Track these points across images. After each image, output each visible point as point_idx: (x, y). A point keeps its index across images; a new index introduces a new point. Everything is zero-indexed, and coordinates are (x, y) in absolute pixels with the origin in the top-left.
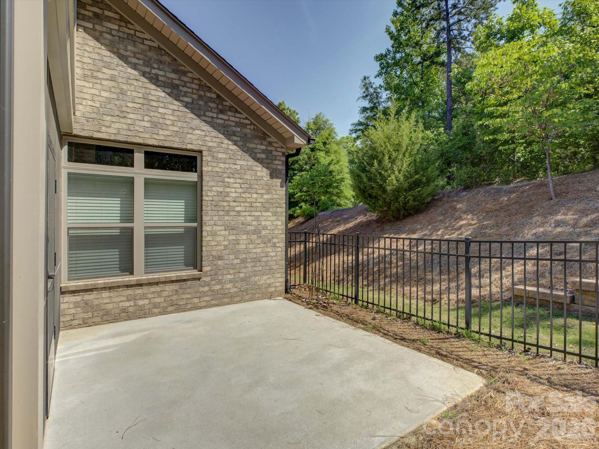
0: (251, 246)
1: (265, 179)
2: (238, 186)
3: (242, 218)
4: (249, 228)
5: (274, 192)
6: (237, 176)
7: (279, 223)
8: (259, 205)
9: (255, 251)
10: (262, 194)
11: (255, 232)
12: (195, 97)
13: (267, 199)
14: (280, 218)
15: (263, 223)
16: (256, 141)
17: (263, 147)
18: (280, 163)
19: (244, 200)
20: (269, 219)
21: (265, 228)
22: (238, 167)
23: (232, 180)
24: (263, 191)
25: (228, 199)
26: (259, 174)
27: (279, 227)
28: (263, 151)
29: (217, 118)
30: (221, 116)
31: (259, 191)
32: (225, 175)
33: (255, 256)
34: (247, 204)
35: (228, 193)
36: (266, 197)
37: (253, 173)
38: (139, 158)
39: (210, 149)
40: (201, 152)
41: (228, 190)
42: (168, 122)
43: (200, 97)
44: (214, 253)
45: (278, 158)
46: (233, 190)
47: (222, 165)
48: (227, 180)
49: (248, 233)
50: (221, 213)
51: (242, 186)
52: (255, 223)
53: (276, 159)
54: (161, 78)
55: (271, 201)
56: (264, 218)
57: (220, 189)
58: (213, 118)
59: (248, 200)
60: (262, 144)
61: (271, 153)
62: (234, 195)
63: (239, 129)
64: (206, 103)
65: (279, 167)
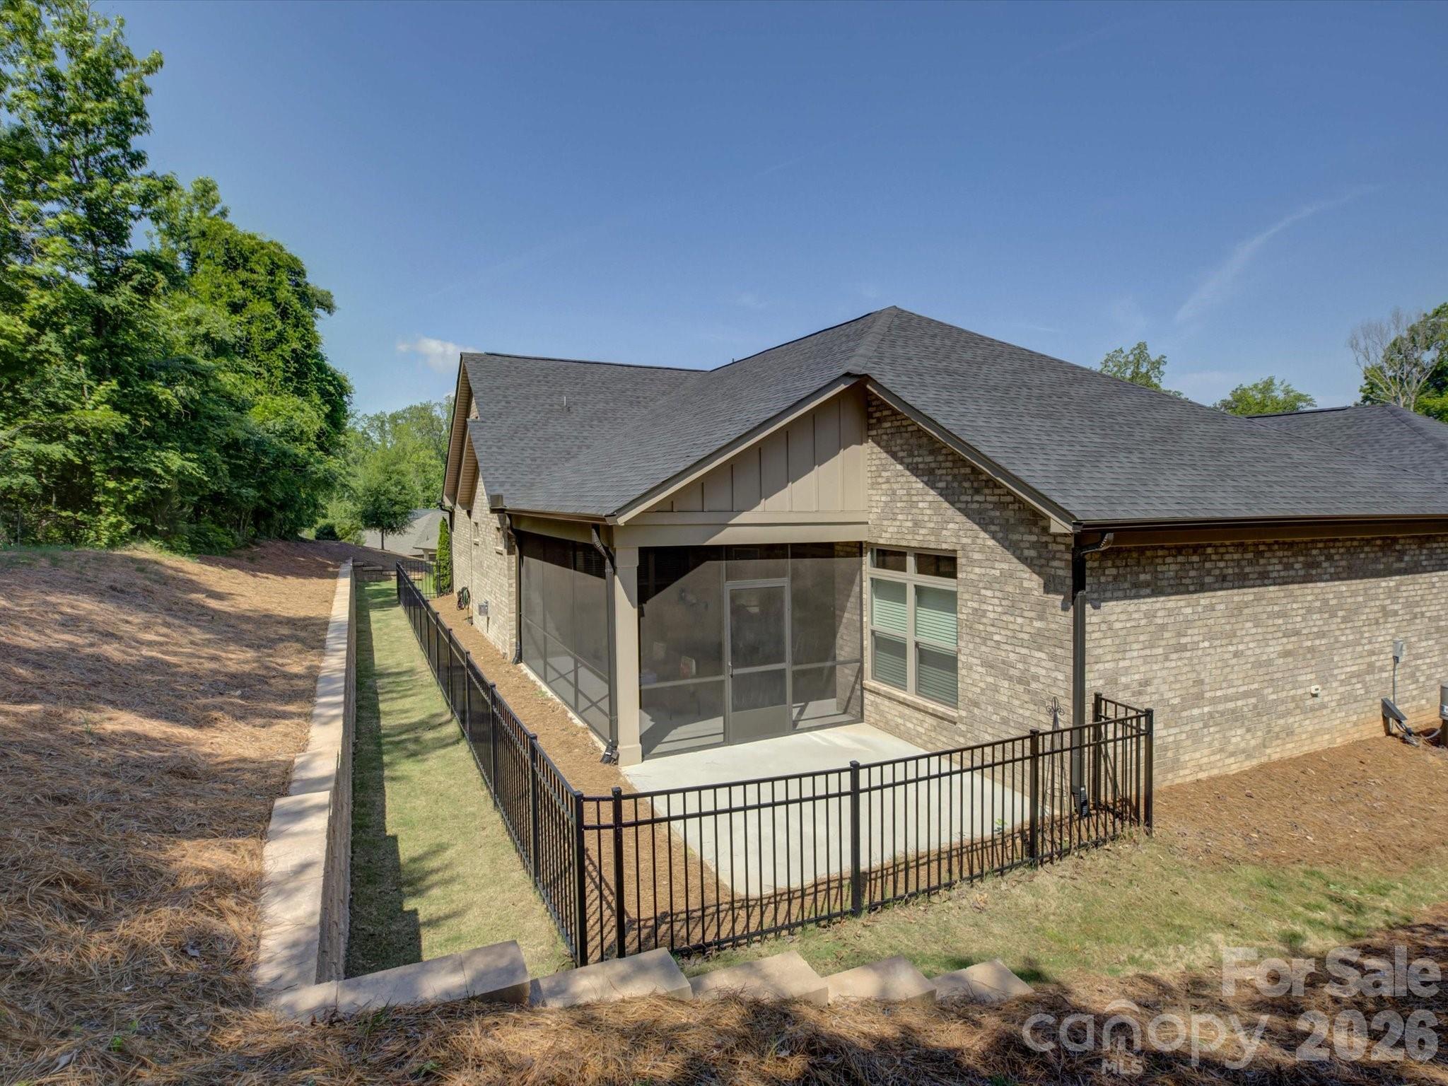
0: (1016, 703)
1: (1036, 593)
2: (996, 601)
3: (1003, 654)
4: (1012, 672)
5: (1050, 619)
6: (997, 586)
7: (1060, 676)
8: (1026, 637)
9: (1021, 711)
10: (1031, 619)
11: (1020, 681)
12: (950, 478)
13: (1039, 629)
14: (1062, 667)
15: (1033, 669)
16: (1022, 529)
17: (1034, 538)
18: (1062, 564)
19: (1003, 625)
20: (1043, 664)
21: (1036, 678)
22: (997, 573)
23: (989, 593)
24: (1032, 614)
25: (984, 620)
26: (1026, 584)
27: (1060, 684)
28: (1033, 546)
29: (972, 502)
30: (977, 498)
31: (1026, 614)
32: (981, 585)
33: (1021, 720)
34: (1009, 633)
35: (985, 611)
36: (1037, 624)
37: (1017, 582)
38: (911, 561)
39: (964, 547)
40: (955, 551)
41: (985, 607)
42: (926, 518)
43: (955, 476)
44: (970, 695)
45: (1058, 555)
46: (990, 608)
47: (977, 570)
48: (983, 592)
49: (1010, 679)
50: (978, 640)
51: (1004, 603)
52: (1020, 666)
53: (1054, 558)
54: (921, 466)
55: (1046, 634)
56: (1035, 661)
57: (975, 605)
58: (967, 502)
59: (1011, 626)
60: (1031, 533)
61: (1047, 547)
62: (991, 615)
63: (998, 514)
64: (960, 483)
65: (1061, 572)
